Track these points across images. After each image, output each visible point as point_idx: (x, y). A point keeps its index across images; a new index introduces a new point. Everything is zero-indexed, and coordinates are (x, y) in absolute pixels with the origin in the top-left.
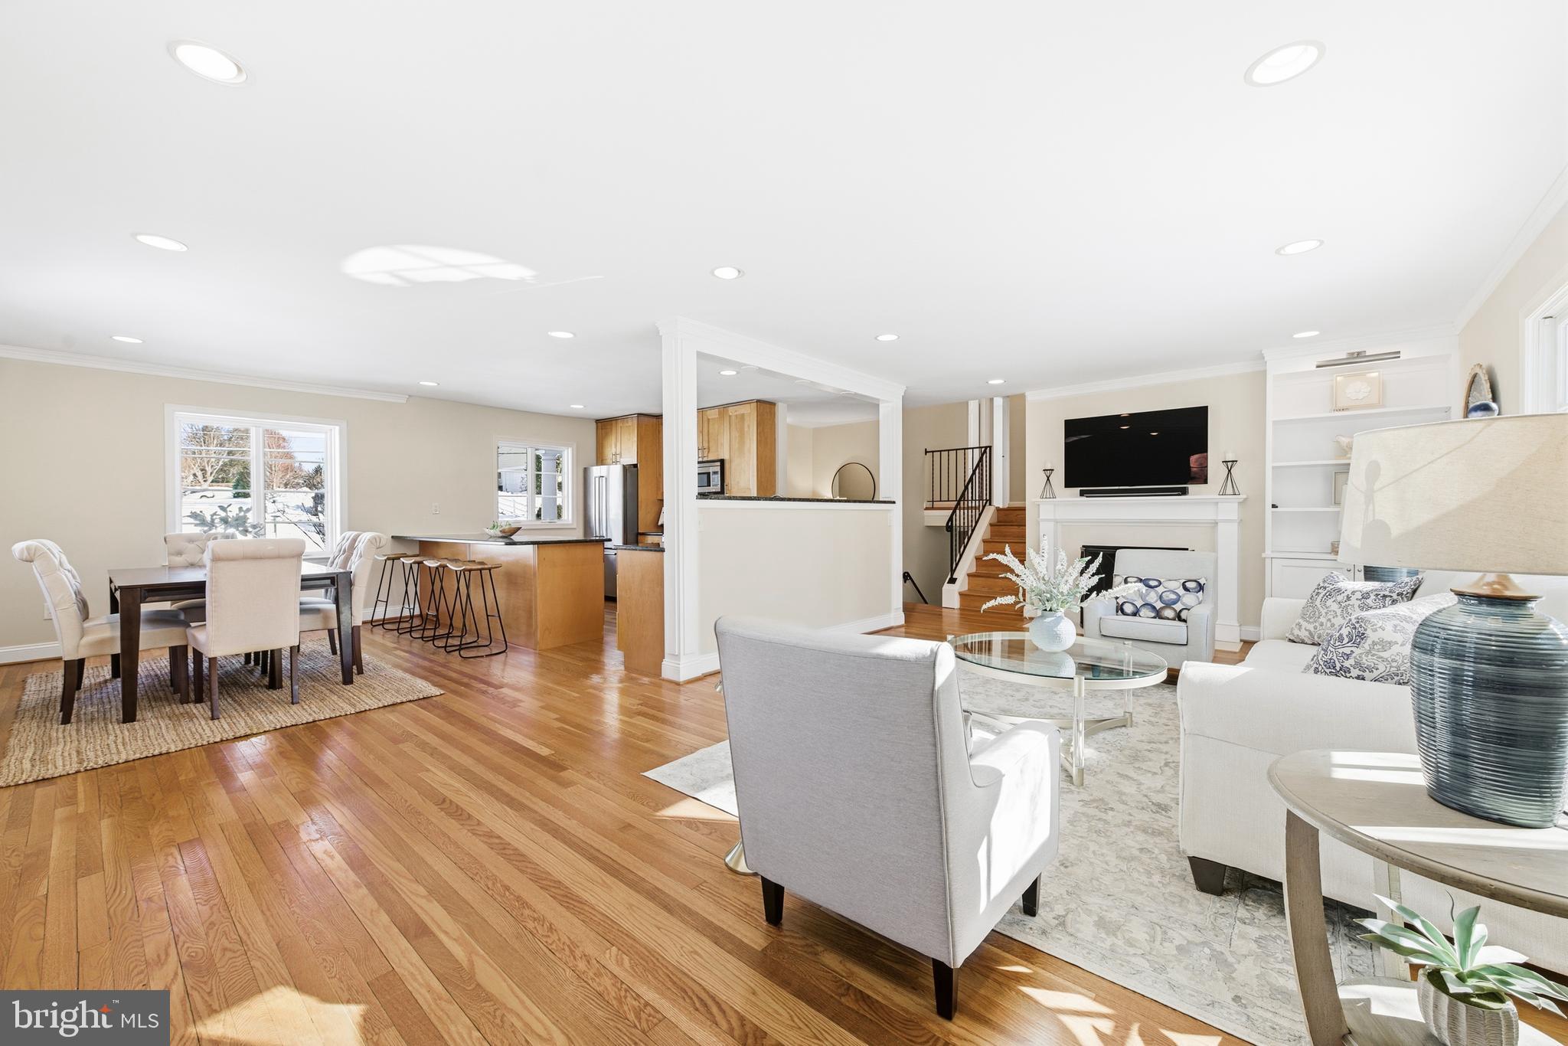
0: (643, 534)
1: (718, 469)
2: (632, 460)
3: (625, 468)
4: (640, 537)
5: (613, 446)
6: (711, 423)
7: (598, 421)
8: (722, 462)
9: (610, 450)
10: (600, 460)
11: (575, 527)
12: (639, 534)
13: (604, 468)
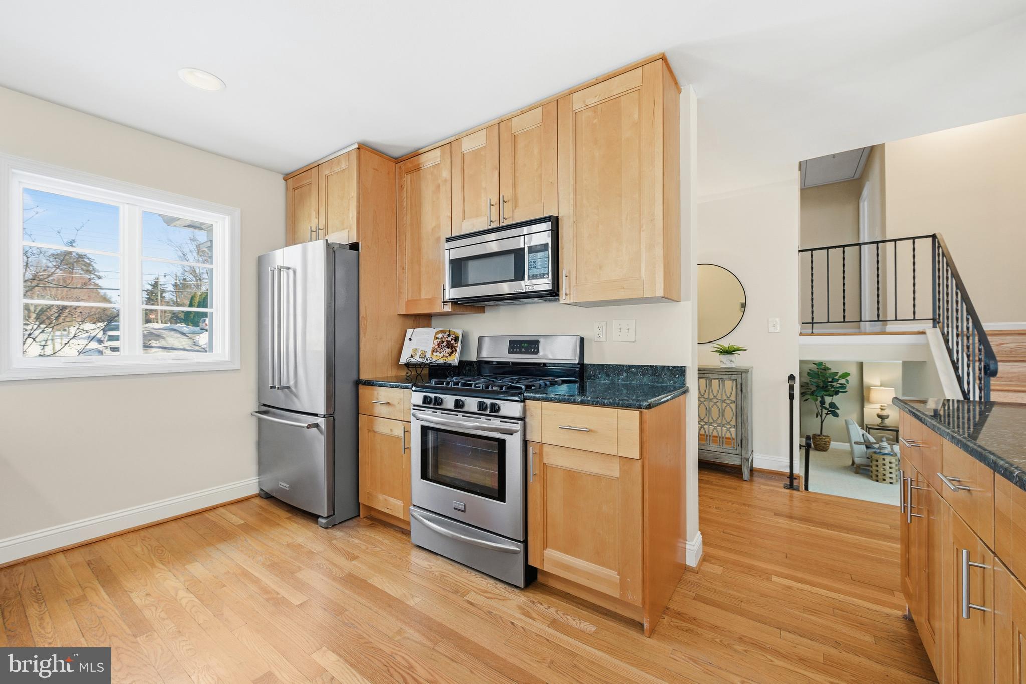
0: (368, 383)
1: (545, 238)
2: (343, 236)
3: (331, 251)
4: (362, 389)
5: (314, 214)
6: (521, 144)
7: (287, 177)
8: (555, 222)
9: (309, 221)
10: (292, 237)
11: (237, 366)
12: (358, 382)
13: (296, 249)
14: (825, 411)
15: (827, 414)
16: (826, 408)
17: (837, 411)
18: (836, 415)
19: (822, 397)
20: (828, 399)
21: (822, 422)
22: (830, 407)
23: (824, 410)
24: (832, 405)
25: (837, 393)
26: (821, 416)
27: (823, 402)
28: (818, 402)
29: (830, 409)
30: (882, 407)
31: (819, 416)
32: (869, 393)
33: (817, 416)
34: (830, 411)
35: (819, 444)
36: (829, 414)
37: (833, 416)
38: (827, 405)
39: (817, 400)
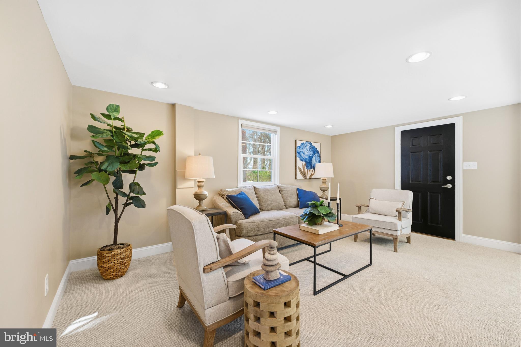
14: (122, 200)
15: (126, 205)
16: (124, 195)
17: (142, 197)
18: (141, 204)
19: (118, 174)
20: (128, 178)
21: (117, 221)
22: (132, 190)
23: (120, 197)
24: (134, 186)
25: (142, 167)
26: (115, 211)
27: (118, 185)
28: (110, 187)
29: (132, 195)
30: (200, 184)
31: (112, 212)
32: (184, 166)
33: (108, 213)
34: (132, 198)
35: (109, 268)
36: (130, 204)
37: (136, 206)
38: (126, 189)
39: (107, 181)
